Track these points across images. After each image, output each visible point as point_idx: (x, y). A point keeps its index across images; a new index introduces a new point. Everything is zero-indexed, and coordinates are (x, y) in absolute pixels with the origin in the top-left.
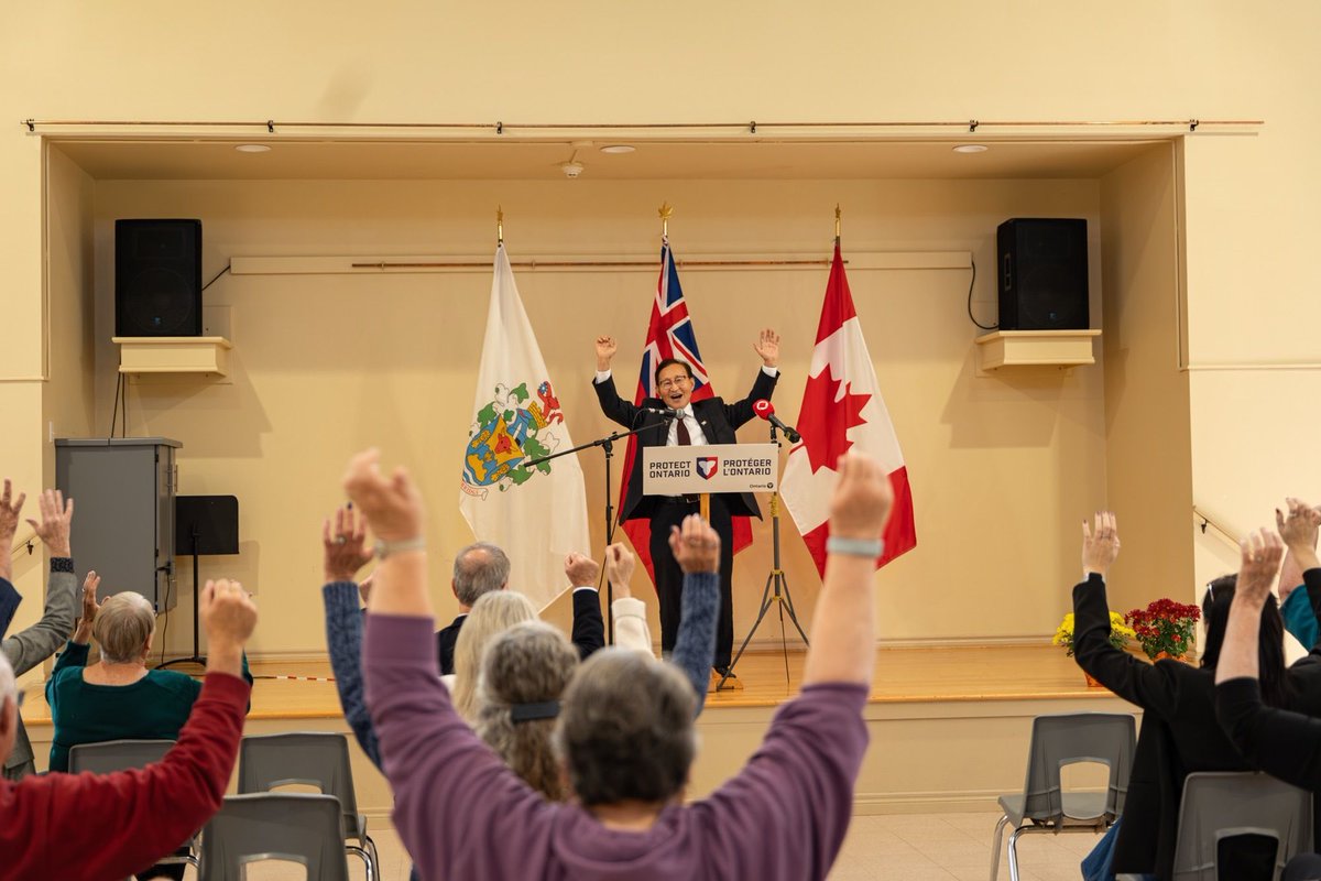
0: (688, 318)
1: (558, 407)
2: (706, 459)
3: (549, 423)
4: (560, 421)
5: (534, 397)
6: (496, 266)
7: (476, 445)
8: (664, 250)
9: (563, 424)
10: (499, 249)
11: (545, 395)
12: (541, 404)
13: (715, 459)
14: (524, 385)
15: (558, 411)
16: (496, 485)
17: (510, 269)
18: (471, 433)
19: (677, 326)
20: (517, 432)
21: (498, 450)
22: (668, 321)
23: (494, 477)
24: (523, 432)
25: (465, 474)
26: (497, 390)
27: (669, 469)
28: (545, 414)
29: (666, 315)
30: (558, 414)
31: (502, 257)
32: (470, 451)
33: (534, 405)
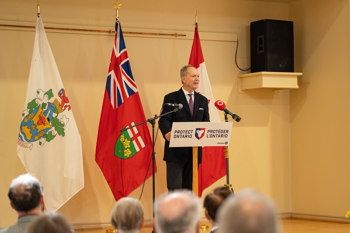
0: (128, 59)
1: (68, 102)
2: (200, 129)
3: (64, 110)
4: (69, 109)
5: (56, 96)
6: (37, 27)
7: (26, 121)
8: (117, 24)
9: (71, 111)
10: (38, 18)
11: (62, 95)
12: (60, 100)
13: (204, 129)
14: (51, 90)
15: (68, 104)
16: (38, 142)
17: (44, 30)
18: (23, 115)
19: (123, 63)
20: (48, 114)
21: (39, 124)
22: (119, 60)
23: (36, 138)
24: (51, 115)
25: (20, 136)
26: (38, 92)
27: (183, 134)
28: (62, 105)
29: (118, 57)
30: (69, 106)
31: (40, 23)
32: (23, 124)
33: (56, 100)
